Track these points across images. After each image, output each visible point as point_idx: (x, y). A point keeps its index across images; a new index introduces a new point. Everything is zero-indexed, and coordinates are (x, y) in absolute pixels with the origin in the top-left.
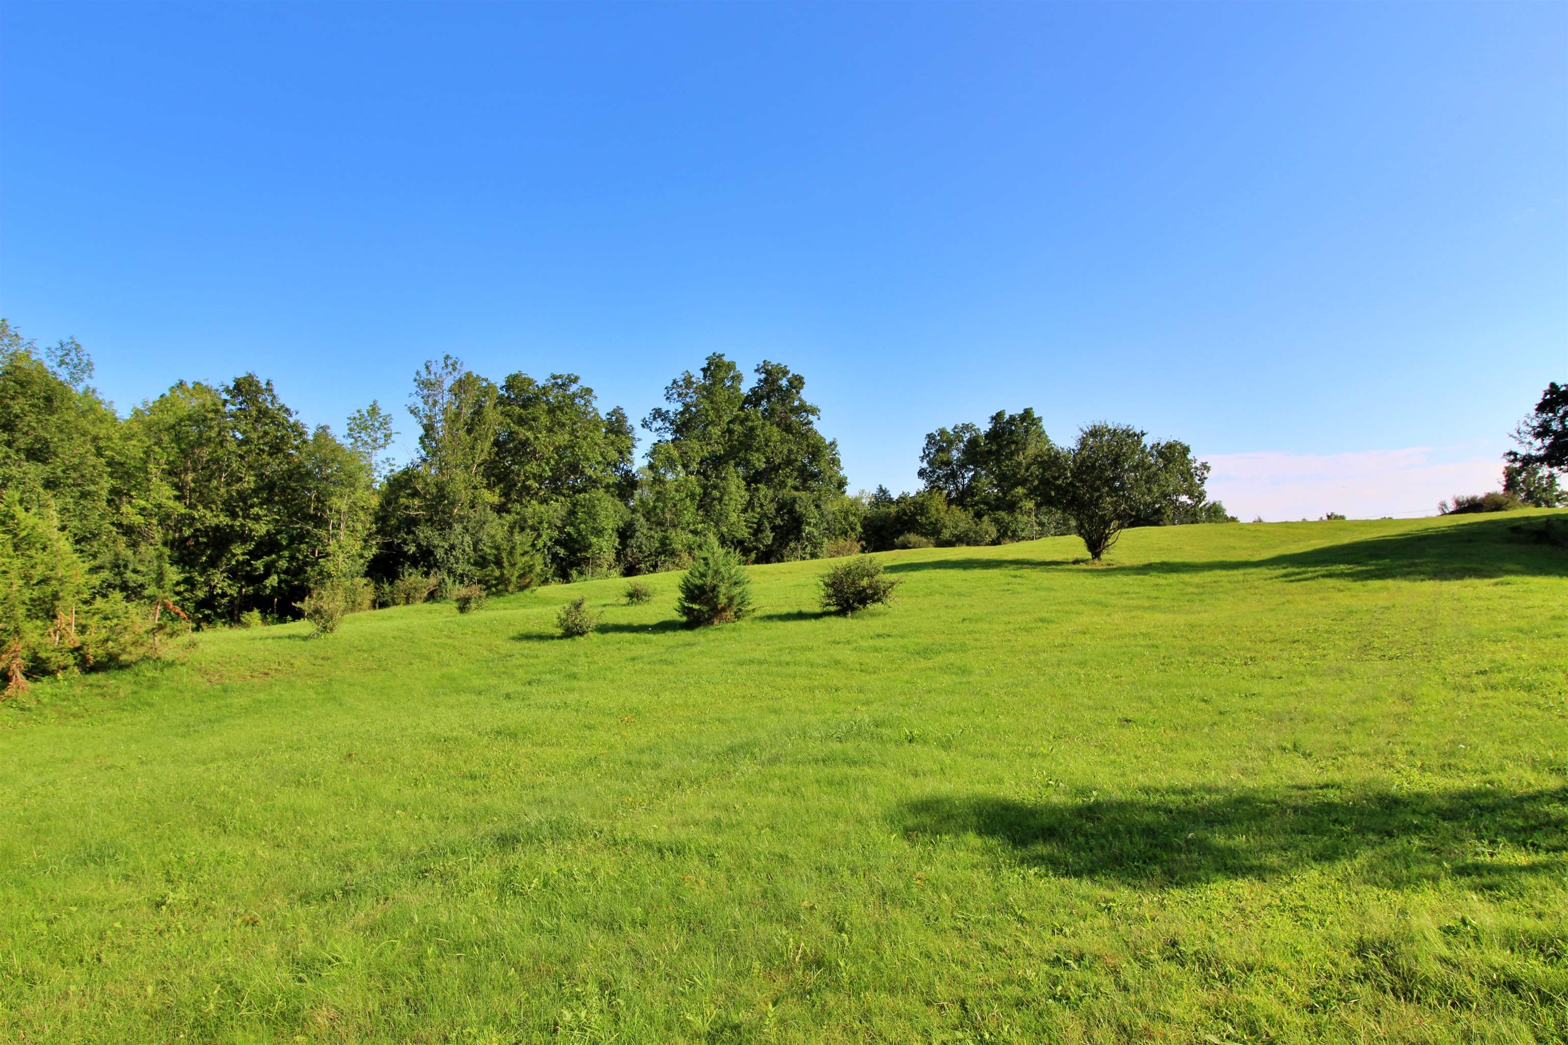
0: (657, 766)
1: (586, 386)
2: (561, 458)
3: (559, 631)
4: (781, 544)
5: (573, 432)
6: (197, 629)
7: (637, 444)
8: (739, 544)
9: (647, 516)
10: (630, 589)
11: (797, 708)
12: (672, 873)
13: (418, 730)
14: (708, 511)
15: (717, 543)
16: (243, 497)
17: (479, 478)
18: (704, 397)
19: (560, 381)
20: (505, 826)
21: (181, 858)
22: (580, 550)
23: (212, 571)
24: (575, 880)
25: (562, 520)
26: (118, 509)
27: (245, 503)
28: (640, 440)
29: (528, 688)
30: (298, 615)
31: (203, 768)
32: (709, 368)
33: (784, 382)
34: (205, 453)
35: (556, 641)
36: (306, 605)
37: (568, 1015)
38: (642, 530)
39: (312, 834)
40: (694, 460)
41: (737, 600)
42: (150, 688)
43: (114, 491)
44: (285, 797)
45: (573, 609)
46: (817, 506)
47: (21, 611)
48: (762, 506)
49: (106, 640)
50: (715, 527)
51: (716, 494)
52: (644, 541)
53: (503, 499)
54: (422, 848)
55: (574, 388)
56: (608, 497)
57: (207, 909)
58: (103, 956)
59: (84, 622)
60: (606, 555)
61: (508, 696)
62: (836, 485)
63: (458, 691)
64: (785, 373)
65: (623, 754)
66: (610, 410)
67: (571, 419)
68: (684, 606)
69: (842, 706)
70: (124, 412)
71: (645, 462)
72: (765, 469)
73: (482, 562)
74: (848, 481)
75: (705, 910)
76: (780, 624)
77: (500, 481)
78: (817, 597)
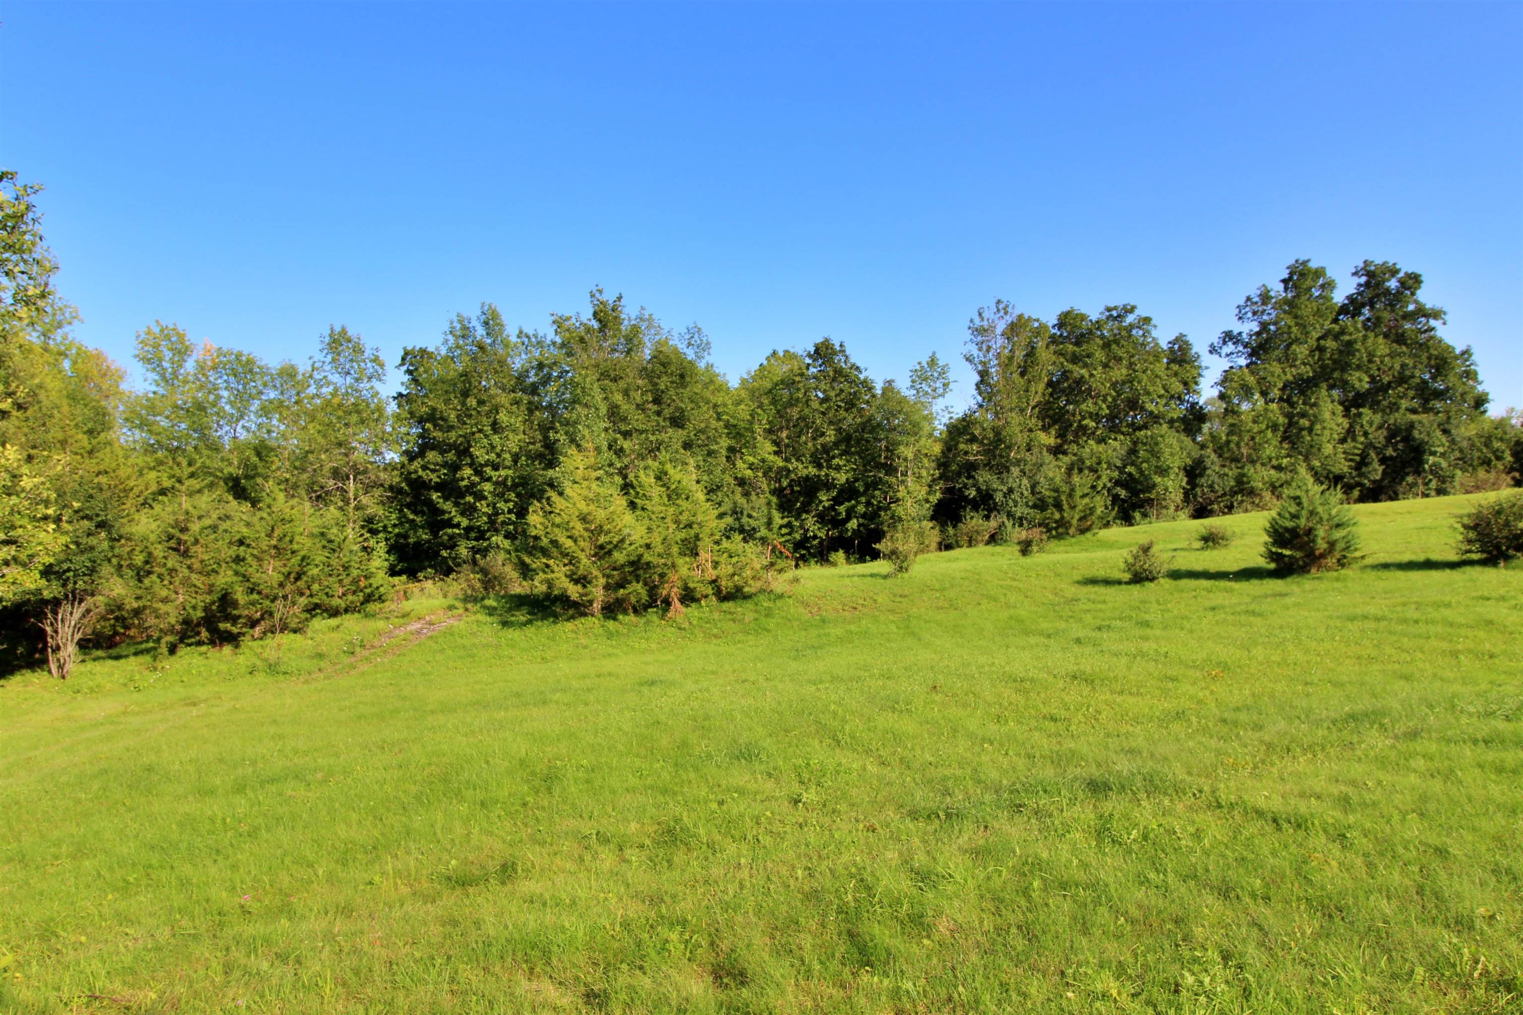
0: (1257, 727)
1: (1144, 315)
2: (1119, 395)
3: (1127, 576)
4: (1393, 480)
5: (1131, 365)
6: (797, 566)
7: (1205, 373)
8: (1337, 479)
9: (1219, 451)
10: (1204, 532)
11: (1435, 675)
12: (1293, 848)
13: (993, 669)
14: (1294, 444)
15: (1312, 480)
16: (826, 449)
17: (1034, 420)
18: (1285, 312)
19: (1115, 313)
20: (1094, 772)
21: (808, 764)
22: (1144, 492)
23: (804, 516)
24: (1179, 838)
25: (1121, 460)
26: (734, 465)
27: (828, 455)
28: (1207, 368)
29: (1098, 634)
30: (875, 555)
31: (814, 688)
32: (1290, 278)
33: (1393, 284)
34: (794, 413)
35: (1124, 587)
36: (882, 546)
37: (1190, 979)
38: (1213, 467)
39: (911, 756)
40: (1275, 386)
41: (1340, 546)
42: (767, 616)
43: (731, 449)
44: (885, 720)
45: (1141, 553)
46: (1445, 432)
47: (675, 550)
48: (1366, 434)
49: (734, 575)
50: (1305, 461)
51: (1304, 422)
52: (1216, 480)
53: (1059, 441)
54: (1014, 784)
55: (1130, 319)
56: (1173, 433)
57: (834, 811)
58: (760, 838)
59: (716, 559)
60: (1172, 496)
61: (1078, 641)
62: (1472, 403)
63: (1027, 633)
64: (1394, 272)
65: (1215, 711)
66: (1172, 338)
67: (1128, 352)
68: (1271, 552)
69: (1503, 677)
70: (734, 382)
71: (1215, 392)
72: (1368, 390)
73: (1041, 505)
74: (1490, 397)
75: (1342, 894)
76: (1400, 574)
77: (1055, 423)
78: (1452, 542)
